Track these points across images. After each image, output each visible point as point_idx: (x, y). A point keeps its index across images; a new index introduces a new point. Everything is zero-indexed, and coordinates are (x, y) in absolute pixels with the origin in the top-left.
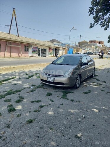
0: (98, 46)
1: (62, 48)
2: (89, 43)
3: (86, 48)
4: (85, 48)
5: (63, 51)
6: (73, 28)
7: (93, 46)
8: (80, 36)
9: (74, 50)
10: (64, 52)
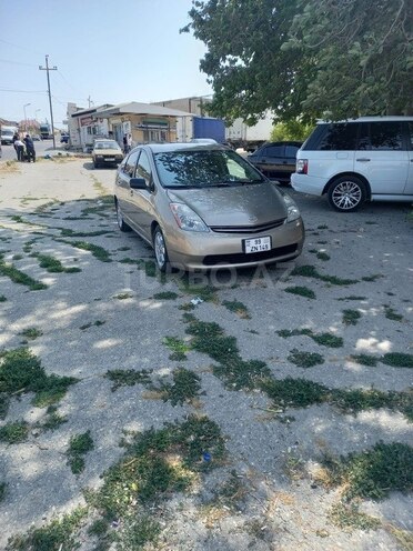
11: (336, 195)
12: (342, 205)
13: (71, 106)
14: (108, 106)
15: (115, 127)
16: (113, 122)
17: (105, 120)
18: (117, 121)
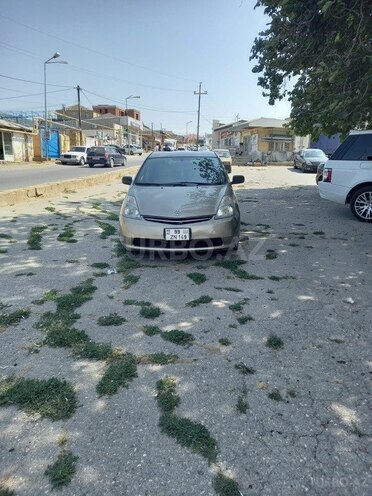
0: (132, 127)
1: (21, 130)
2: (95, 115)
3: (100, 132)
4: (95, 131)
5: (26, 140)
6: (56, 56)
7: (117, 127)
8: (78, 89)
9: (62, 137)
10: (29, 144)
11: (358, 204)
12: (365, 214)
13: (216, 122)
14: (243, 121)
15: (245, 139)
16: (244, 135)
17: (239, 134)
18: (247, 134)
